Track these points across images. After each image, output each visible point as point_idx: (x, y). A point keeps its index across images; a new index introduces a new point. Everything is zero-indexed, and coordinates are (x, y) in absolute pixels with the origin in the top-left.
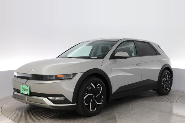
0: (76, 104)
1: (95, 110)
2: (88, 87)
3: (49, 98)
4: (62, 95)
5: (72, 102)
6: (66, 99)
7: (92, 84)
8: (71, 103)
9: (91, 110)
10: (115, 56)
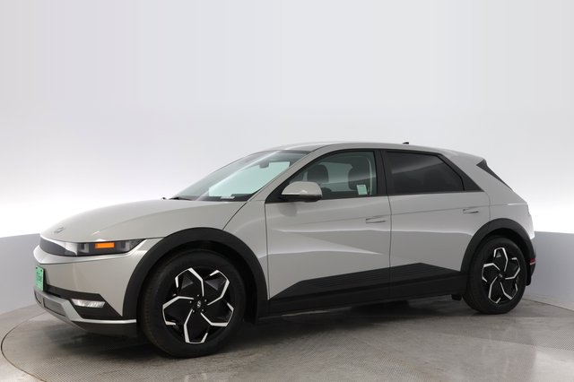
0: (135, 321)
1: (203, 341)
2: (177, 279)
3: (74, 300)
4: (99, 295)
5: (121, 314)
6: (107, 306)
7: (191, 270)
8: (119, 318)
9: (187, 340)
10: (283, 193)
